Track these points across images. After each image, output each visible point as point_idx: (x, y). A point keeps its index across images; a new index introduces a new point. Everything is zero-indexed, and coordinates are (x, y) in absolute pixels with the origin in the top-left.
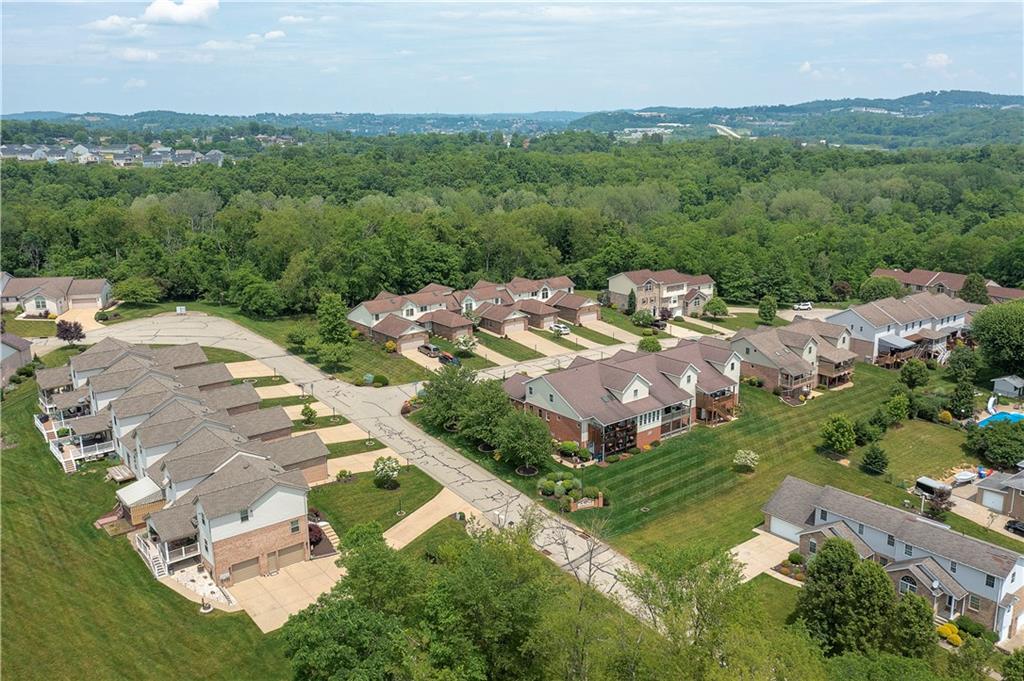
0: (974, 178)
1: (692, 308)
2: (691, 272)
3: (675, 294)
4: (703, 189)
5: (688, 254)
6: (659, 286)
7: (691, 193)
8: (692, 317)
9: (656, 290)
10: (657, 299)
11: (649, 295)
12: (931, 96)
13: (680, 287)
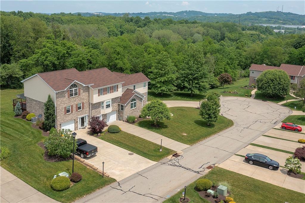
0: (227, 28)
1: (128, 112)
2: (121, 70)
3: (107, 97)
4: (119, 30)
5: (118, 54)
6: (87, 89)
7: (114, 32)
8: (128, 121)
9: (84, 95)
10: (86, 105)
11: (74, 101)
12: (186, 12)
13: (114, 89)
